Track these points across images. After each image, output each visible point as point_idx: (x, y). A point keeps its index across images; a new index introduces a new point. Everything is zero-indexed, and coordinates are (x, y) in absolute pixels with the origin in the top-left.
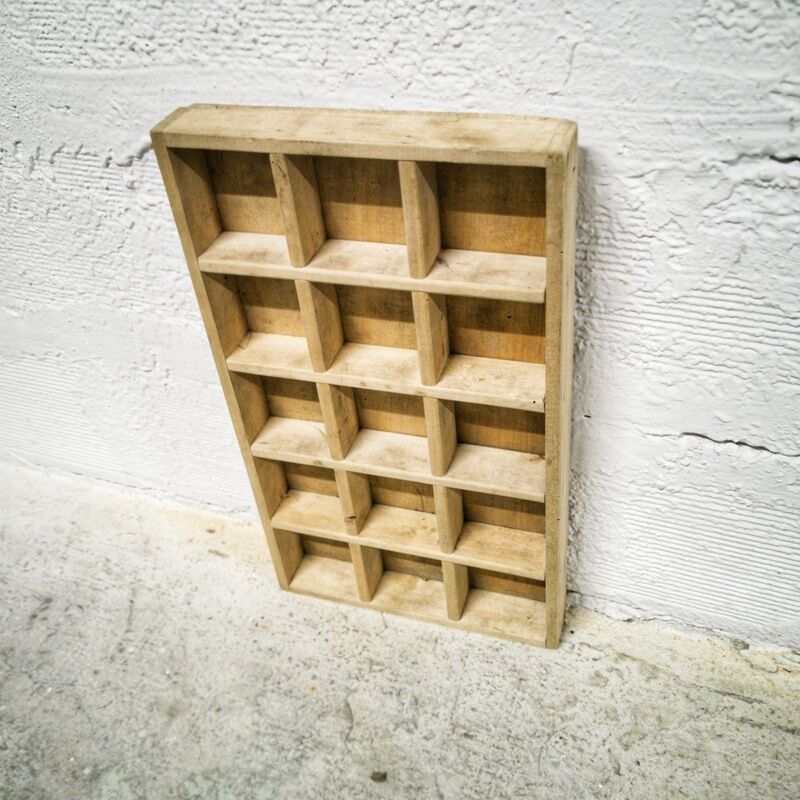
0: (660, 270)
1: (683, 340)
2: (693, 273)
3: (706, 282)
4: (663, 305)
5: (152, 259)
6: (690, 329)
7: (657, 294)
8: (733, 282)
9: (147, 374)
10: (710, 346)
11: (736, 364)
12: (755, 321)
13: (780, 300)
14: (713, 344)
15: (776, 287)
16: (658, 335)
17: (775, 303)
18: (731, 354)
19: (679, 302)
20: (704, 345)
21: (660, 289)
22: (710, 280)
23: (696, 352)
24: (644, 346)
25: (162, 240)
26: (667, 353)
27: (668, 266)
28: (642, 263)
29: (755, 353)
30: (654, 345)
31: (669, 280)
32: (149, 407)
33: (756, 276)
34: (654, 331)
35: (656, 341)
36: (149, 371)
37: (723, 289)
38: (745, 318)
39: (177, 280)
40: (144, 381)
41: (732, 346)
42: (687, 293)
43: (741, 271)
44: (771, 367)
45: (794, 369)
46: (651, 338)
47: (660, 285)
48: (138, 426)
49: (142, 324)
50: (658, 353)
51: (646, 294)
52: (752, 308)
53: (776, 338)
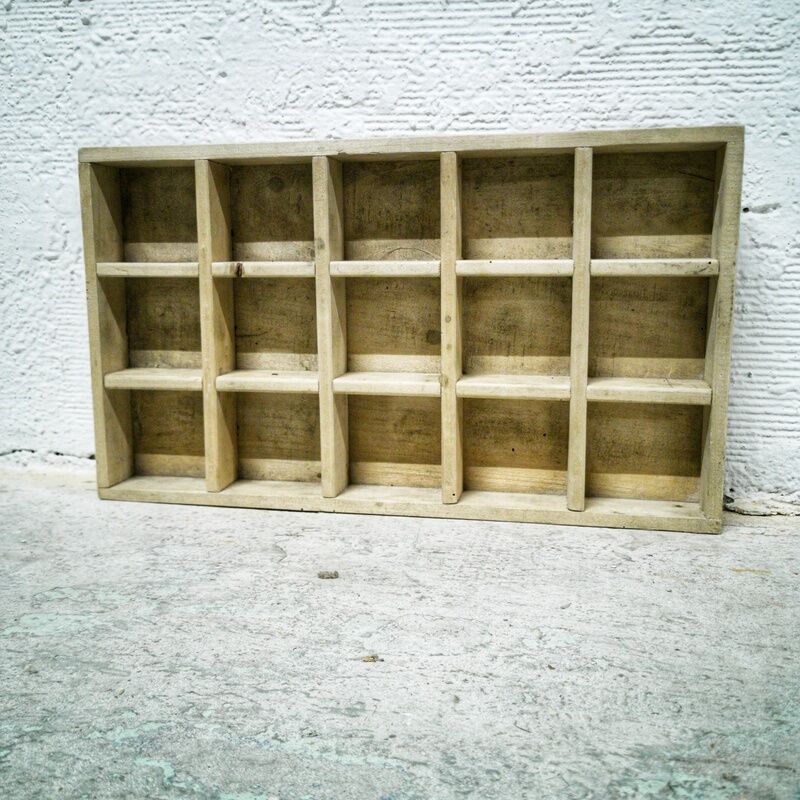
0: (602, 21)
1: (627, 96)
2: (630, 19)
3: (642, 27)
4: (607, 60)
5: (92, 102)
6: (632, 82)
7: (600, 49)
8: (665, 24)
9: (50, 264)
10: (653, 97)
11: (678, 112)
12: (689, 61)
13: (707, 32)
14: (655, 94)
15: (701, 20)
16: (605, 94)
17: (703, 37)
18: (673, 102)
19: (621, 54)
20: (647, 96)
21: (603, 42)
22: (646, 24)
23: (640, 106)
24: (592, 110)
25: (109, 77)
26: (614, 114)
27: (609, 15)
28: (586, 18)
29: (693, 96)
30: (602, 107)
31: (610, 30)
32: (43, 313)
33: (684, 13)
34: (600, 91)
35: (603, 102)
36: (56, 258)
37: (658, 32)
38: (679, 60)
39: (115, 123)
40: (46, 274)
41: (671, 93)
42: (627, 41)
43: (670, 10)
44: (709, 108)
45: (729, 106)
46: (598, 99)
47: (603, 37)
48: (22, 346)
49: (61, 191)
50: (605, 116)
51: (591, 51)
52: (684, 48)
53: (708, 76)
